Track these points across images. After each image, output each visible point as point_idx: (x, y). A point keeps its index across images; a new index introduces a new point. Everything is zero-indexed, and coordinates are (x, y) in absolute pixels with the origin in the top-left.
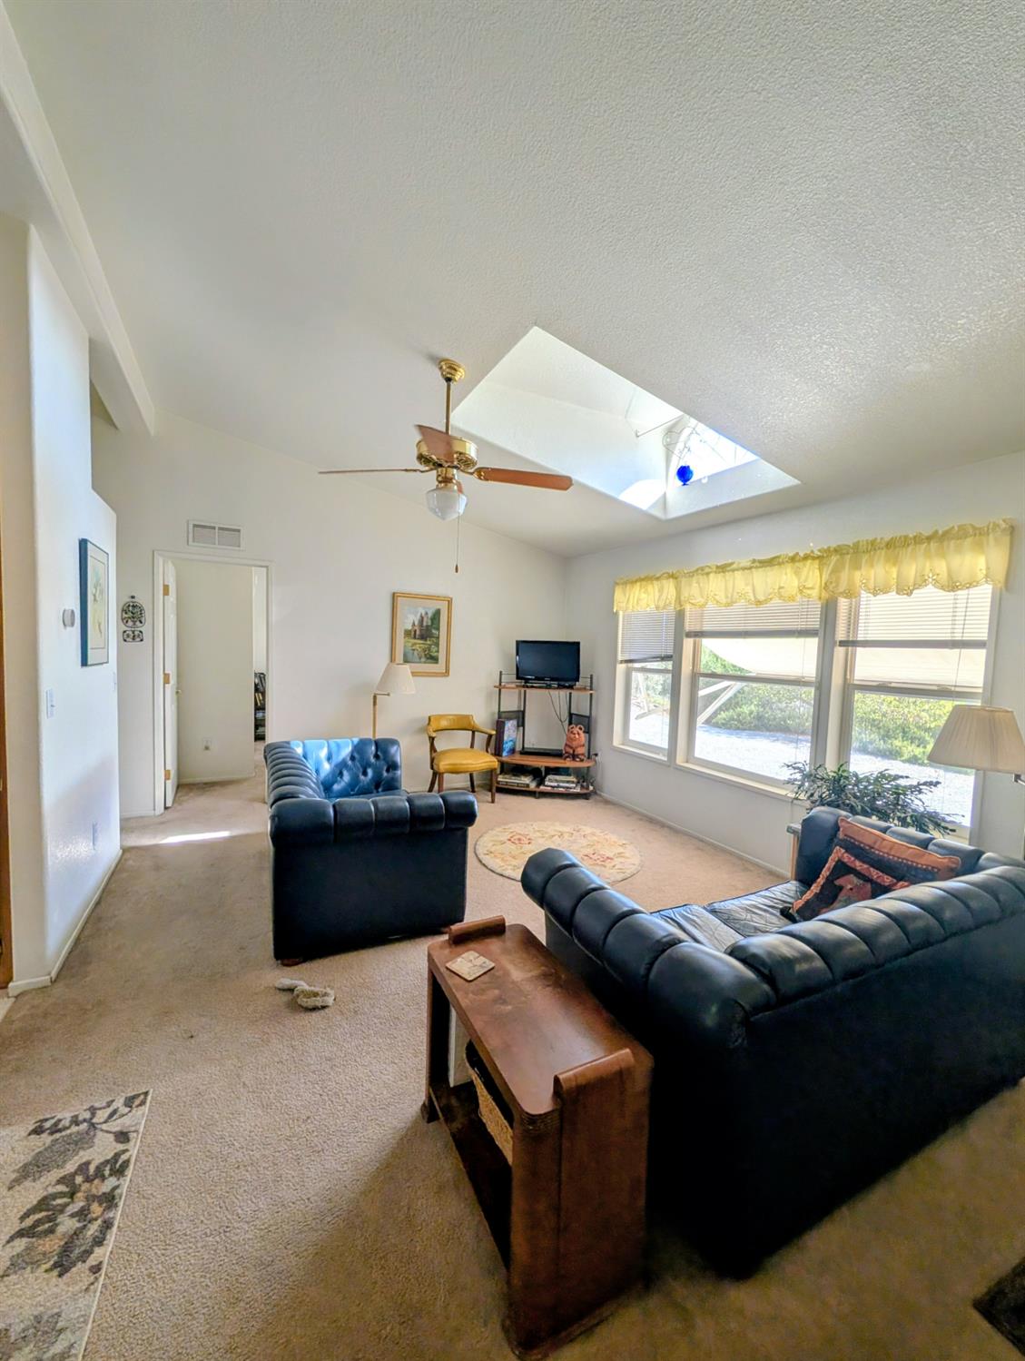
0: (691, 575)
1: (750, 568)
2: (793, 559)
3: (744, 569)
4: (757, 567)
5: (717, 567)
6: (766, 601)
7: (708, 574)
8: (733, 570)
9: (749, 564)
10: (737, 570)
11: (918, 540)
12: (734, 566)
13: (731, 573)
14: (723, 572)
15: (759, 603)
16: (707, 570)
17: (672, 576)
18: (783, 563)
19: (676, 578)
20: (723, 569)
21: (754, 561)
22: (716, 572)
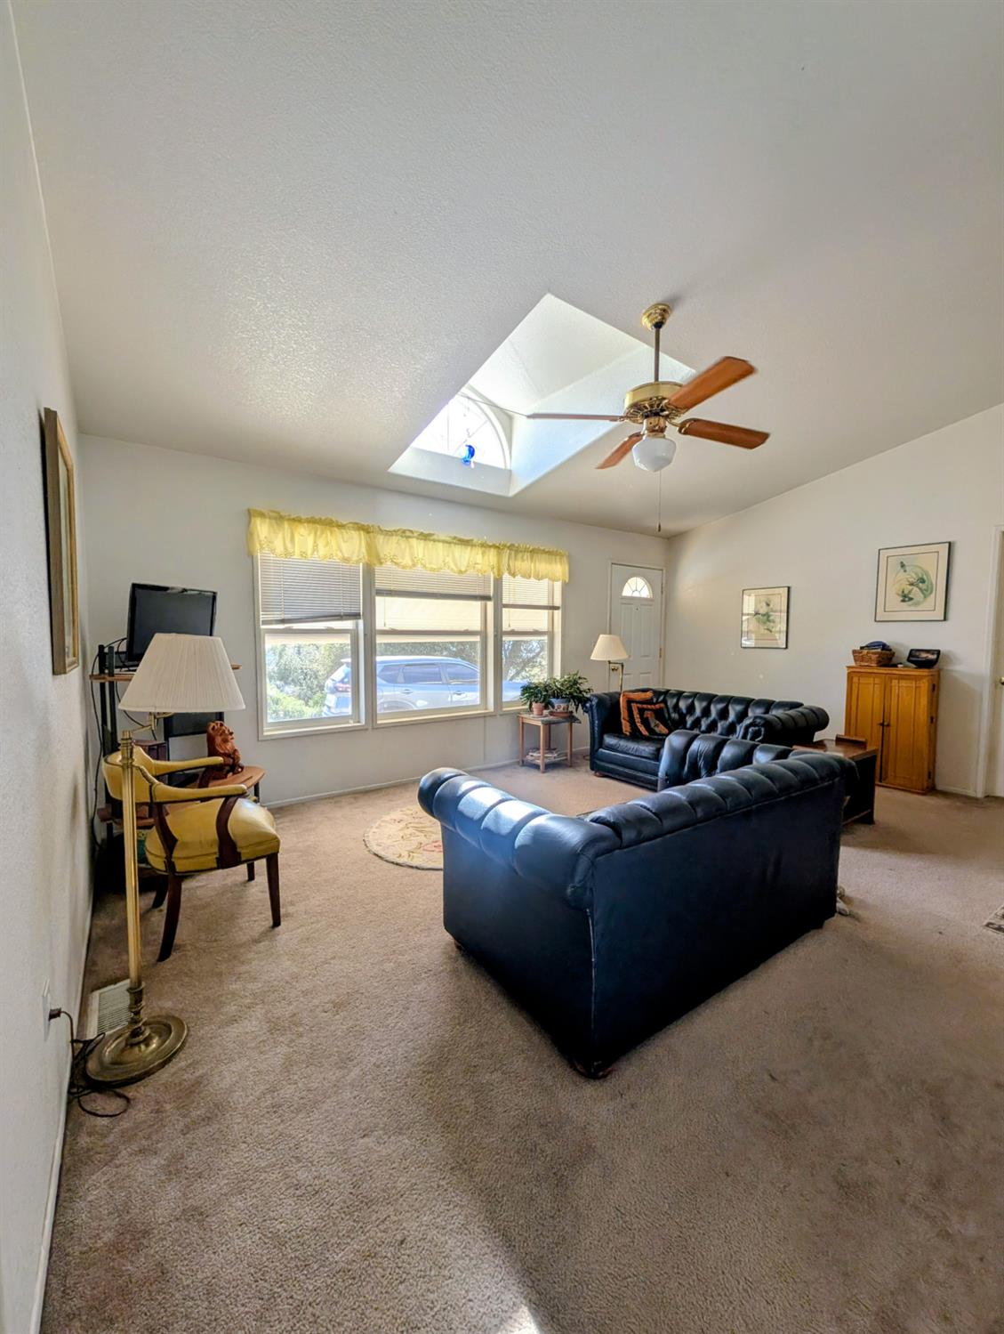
0: (389, 533)
1: (450, 543)
2: (483, 545)
3: (444, 542)
4: (455, 544)
5: (422, 534)
6: (466, 571)
7: (409, 537)
8: (434, 541)
9: (448, 539)
10: (439, 541)
11: (544, 552)
12: (435, 537)
13: (432, 542)
14: (425, 540)
15: (461, 572)
16: (408, 534)
17: (366, 530)
18: (475, 546)
19: (368, 533)
20: (425, 537)
21: (455, 538)
22: (418, 539)
